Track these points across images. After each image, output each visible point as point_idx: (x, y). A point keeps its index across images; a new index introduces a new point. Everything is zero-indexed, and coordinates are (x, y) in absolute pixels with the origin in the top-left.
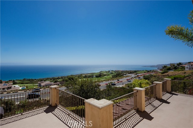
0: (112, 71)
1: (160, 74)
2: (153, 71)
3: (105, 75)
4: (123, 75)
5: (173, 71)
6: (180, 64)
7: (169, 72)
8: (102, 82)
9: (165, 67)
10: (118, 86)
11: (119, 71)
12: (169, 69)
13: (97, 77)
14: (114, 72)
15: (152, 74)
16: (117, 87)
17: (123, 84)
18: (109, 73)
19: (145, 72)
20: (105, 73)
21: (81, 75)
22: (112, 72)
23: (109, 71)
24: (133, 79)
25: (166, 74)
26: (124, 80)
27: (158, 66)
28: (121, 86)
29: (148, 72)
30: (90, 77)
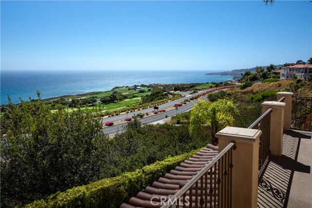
0: (143, 86)
1: (238, 90)
2: (226, 84)
3: (125, 97)
4: (166, 95)
5: (260, 83)
6: (272, 67)
7: (254, 85)
8: (117, 115)
9: (247, 74)
10: (155, 123)
11: (157, 85)
12: (254, 79)
13: (105, 102)
14: (146, 89)
15: (224, 90)
16: (152, 126)
17: (166, 117)
18: (134, 92)
19: (211, 87)
20: (125, 91)
21: (62, 98)
22: (143, 88)
23: (135, 86)
24: (187, 103)
25: (249, 89)
26: (168, 106)
27: (234, 73)
28: (161, 122)
29: (217, 85)
30: (85, 103)
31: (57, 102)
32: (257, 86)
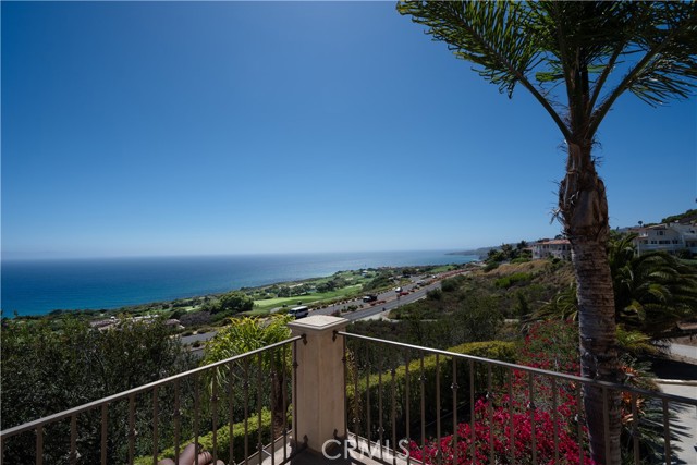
0: (370, 269)
1: (481, 273)
2: (470, 266)
3: (348, 284)
4: (392, 280)
5: (508, 264)
6: (523, 244)
7: (500, 266)
8: (324, 307)
9: (492, 252)
10: (367, 319)
11: (387, 269)
12: (500, 259)
13: (321, 290)
14: (374, 273)
15: (465, 274)
16: (361, 323)
17: (384, 310)
18: (360, 277)
19: (449, 270)
20: (347, 276)
22: (370, 273)
23: (361, 270)
24: (416, 290)
25: (494, 271)
26: (389, 296)
27: (479, 252)
28: (376, 317)
29: (457, 267)
30: (298, 292)
31: (267, 291)
32: (505, 268)
